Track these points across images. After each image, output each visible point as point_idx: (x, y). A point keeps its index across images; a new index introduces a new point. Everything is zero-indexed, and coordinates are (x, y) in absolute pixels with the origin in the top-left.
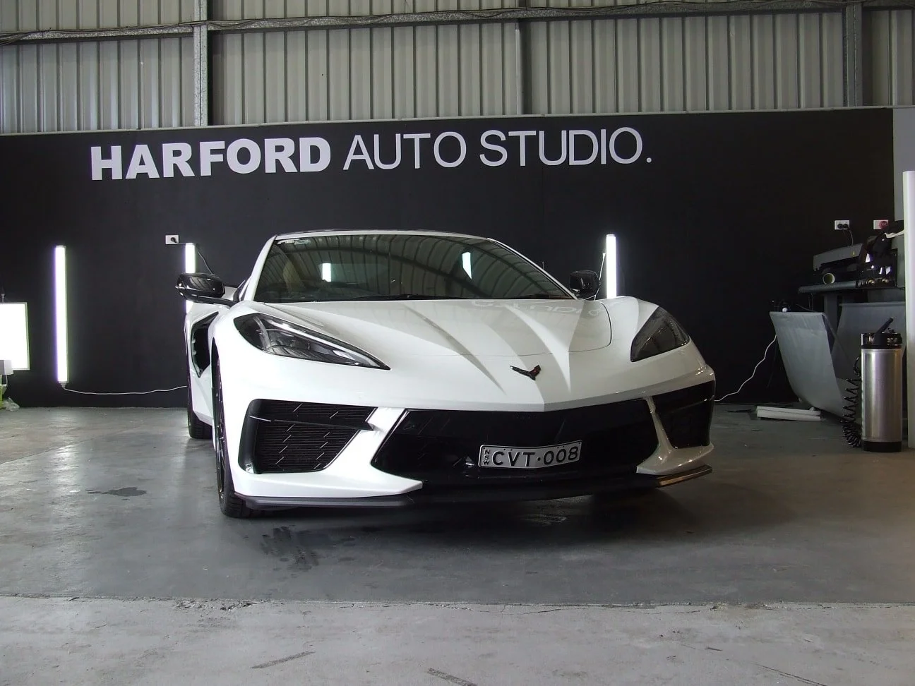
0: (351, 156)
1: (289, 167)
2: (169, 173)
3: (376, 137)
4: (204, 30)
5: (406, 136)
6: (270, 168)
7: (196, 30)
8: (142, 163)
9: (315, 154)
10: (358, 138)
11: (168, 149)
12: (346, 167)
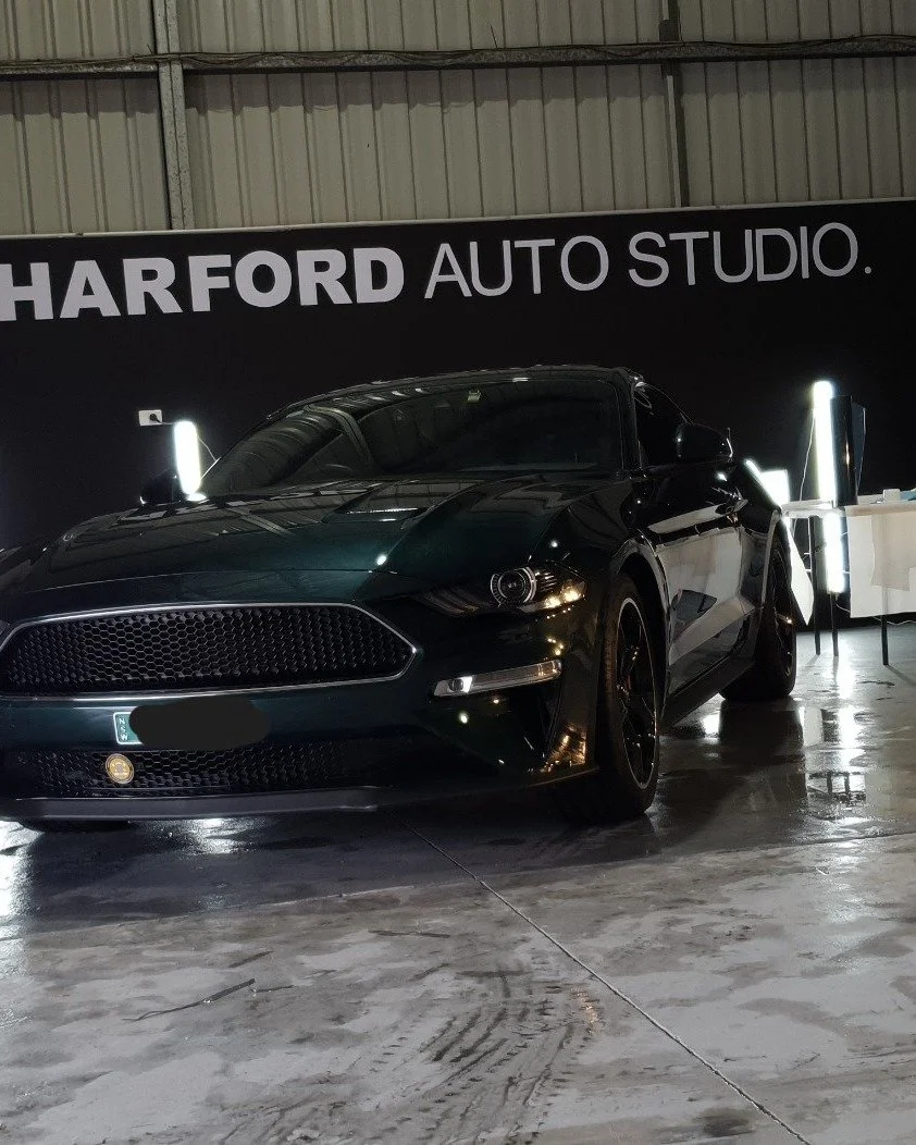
0: (436, 277)
1: (339, 296)
2: (136, 307)
3: (474, 246)
4: (177, 69)
5: (519, 244)
6: (308, 298)
7: (164, 70)
8: (88, 290)
9: (379, 275)
10: (445, 249)
11: (133, 267)
12: (429, 294)
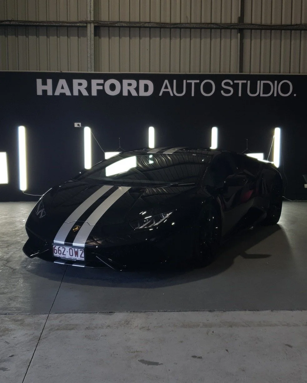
0: (163, 90)
1: (134, 93)
2: (76, 93)
3: (175, 81)
4: (93, 25)
5: (188, 81)
6: (125, 93)
7: (89, 25)
8: (62, 88)
9: (146, 88)
10: (166, 81)
11: (75, 82)
12: (161, 94)
